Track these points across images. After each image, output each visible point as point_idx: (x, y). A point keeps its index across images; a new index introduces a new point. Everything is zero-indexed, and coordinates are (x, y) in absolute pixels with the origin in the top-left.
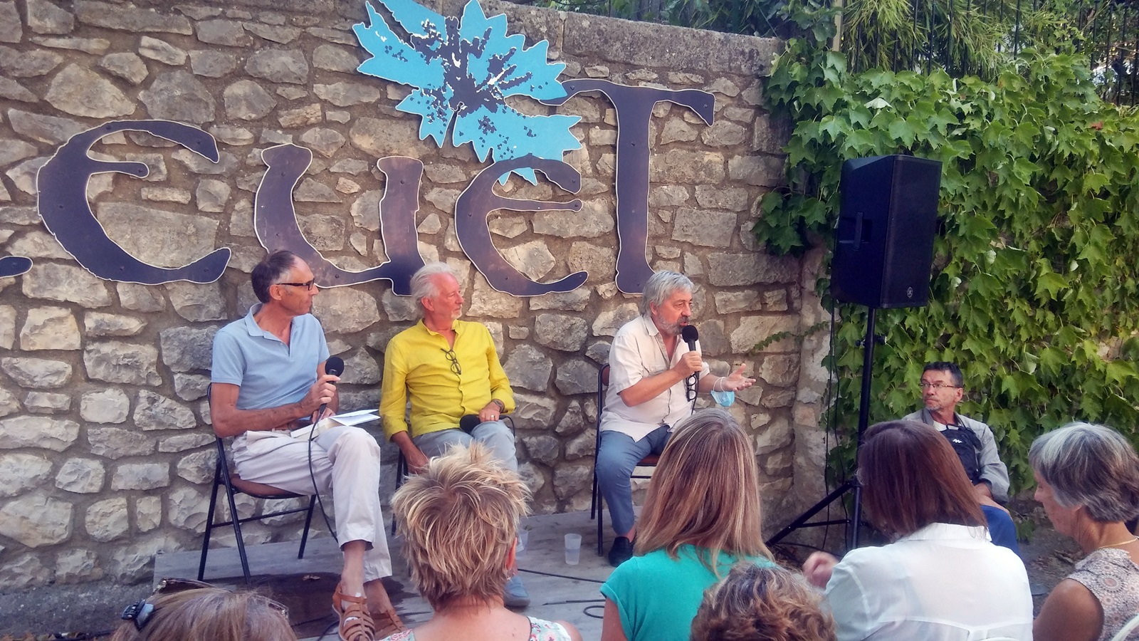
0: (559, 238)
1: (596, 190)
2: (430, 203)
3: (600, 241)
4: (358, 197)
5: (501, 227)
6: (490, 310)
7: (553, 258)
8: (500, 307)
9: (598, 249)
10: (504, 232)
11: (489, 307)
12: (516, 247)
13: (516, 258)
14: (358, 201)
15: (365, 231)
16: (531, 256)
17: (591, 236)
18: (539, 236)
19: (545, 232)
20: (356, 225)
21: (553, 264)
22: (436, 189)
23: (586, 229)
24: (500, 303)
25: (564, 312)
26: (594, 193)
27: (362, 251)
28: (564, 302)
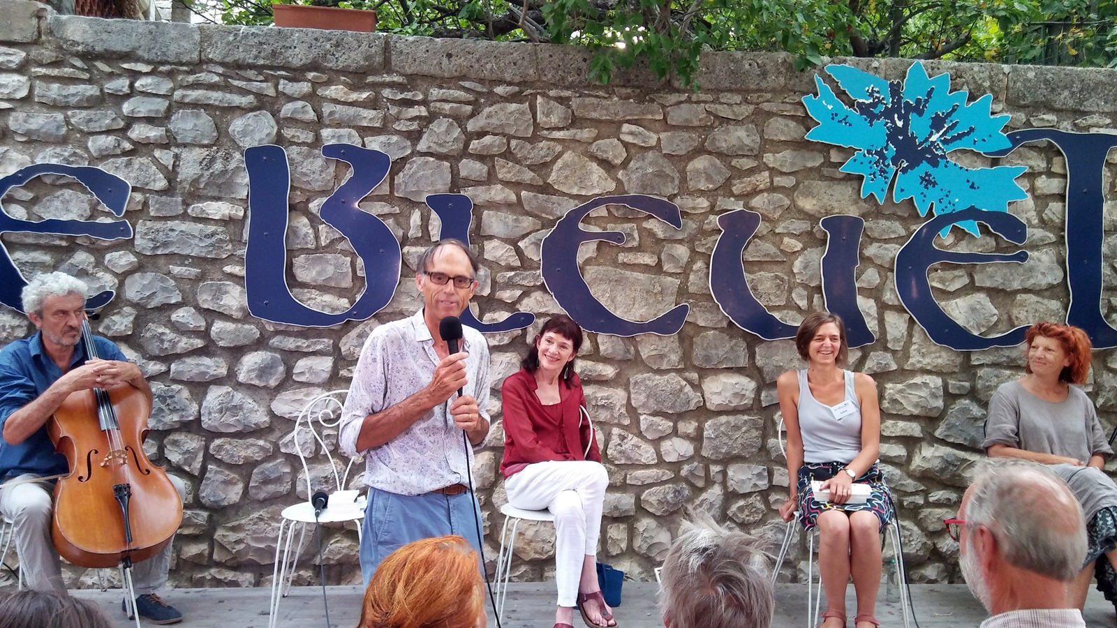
0: (1003, 290)
1: (1042, 240)
2: (869, 259)
3: (1047, 294)
4: (800, 255)
5: (942, 281)
6: (929, 364)
7: (996, 311)
8: (940, 361)
9: (1046, 301)
10: (944, 285)
11: (927, 360)
12: (957, 300)
13: (957, 312)
14: (800, 259)
15: (806, 286)
16: (973, 309)
17: (1038, 288)
18: (980, 289)
19: (988, 284)
20: (798, 281)
21: (995, 318)
22: (876, 245)
23: (1032, 281)
24: (940, 357)
25: (1009, 367)
26: (1041, 243)
27: (803, 306)
28: (1008, 357)
